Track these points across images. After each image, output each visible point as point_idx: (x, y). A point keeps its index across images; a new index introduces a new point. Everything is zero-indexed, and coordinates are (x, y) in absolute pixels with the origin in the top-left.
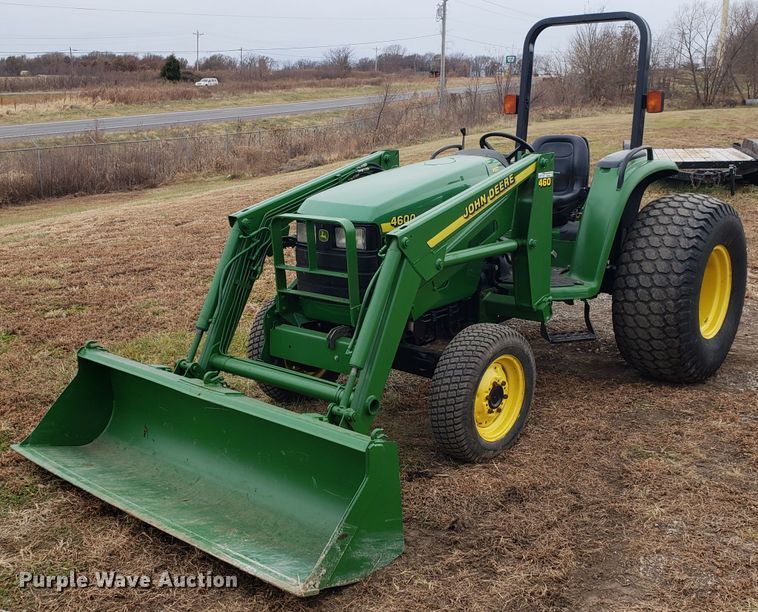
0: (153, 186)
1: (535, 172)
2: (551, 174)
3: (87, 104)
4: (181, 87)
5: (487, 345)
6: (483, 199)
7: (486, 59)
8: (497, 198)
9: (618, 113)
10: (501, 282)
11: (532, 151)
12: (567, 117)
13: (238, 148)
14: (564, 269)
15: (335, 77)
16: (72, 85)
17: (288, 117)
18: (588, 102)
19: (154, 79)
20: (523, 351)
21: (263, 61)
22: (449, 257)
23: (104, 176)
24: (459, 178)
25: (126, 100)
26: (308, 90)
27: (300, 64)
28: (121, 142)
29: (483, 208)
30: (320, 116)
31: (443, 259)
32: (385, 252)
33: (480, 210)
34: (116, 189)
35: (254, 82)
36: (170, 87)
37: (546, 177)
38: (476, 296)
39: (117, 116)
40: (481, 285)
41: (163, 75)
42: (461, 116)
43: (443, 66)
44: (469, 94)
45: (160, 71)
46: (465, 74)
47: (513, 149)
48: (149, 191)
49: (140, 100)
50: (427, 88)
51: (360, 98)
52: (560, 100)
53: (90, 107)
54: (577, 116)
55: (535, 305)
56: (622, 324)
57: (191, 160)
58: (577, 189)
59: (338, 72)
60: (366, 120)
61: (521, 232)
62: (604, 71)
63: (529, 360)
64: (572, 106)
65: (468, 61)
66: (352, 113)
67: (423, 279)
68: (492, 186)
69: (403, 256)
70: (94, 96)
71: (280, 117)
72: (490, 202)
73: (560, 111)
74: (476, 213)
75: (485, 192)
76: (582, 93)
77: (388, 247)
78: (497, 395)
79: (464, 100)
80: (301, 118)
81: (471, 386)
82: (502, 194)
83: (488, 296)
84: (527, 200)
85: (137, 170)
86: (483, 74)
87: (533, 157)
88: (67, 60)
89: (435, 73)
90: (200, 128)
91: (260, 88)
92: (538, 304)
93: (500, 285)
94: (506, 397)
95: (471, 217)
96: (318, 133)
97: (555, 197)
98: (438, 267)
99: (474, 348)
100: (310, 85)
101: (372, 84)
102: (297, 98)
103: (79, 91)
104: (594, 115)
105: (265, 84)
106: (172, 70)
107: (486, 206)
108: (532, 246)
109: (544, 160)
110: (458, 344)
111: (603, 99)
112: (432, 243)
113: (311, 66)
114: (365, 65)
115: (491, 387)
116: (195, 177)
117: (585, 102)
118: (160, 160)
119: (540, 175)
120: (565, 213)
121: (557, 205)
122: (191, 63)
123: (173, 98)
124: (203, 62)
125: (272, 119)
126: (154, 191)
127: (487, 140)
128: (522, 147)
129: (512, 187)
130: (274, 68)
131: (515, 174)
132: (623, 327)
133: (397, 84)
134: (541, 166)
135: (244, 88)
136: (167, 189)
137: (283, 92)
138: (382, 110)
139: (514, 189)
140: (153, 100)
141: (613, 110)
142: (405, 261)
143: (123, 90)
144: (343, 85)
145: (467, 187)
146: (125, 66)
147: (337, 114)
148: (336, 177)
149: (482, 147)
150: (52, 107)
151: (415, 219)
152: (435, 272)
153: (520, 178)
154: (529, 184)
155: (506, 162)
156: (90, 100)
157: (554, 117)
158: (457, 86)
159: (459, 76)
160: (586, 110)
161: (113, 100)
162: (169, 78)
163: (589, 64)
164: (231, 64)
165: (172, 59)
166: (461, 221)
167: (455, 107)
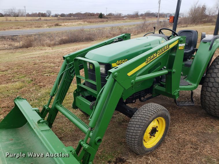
0: (93, 41)
1: (178, 44)
2: (184, 45)
3: (83, 23)
4: (102, 19)
5: (150, 115)
6: (155, 55)
7: (168, 14)
8: (161, 54)
9: (199, 26)
10: (162, 81)
11: (177, 35)
12: (186, 27)
13: (111, 32)
14: (185, 77)
15: (135, 17)
16: (81, 19)
17: (123, 26)
18: (192, 23)
19: (97, 18)
20: (166, 115)
21: (120, 14)
22: (138, 79)
23: (83, 38)
24: (149, 45)
25: (91, 22)
26: (129, 20)
27: (128, 15)
28: (88, 31)
29: (154, 58)
30: (130, 26)
31: (134, 80)
32: (108, 78)
33: (153, 59)
34: (85, 41)
35: (117, 19)
36: (100, 20)
37: (182, 46)
38: (152, 87)
39: (88, 26)
40: (154, 83)
41: (99, 17)
42: (162, 26)
43: (158, 15)
44: (164, 21)
45: (98, 16)
46: (164, 17)
47: (171, 34)
48: (92, 42)
49: (93, 22)
50: (155, 20)
51: (139, 22)
52: (185, 23)
53: (83, 24)
54: (189, 27)
55: (173, 93)
56: (204, 98)
57: (101, 35)
58: (192, 49)
59: (136, 16)
60: (140, 27)
61: (170, 66)
62: (197, 16)
63: (168, 118)
64: (188, 24)
65: (165, 14)
66: (137, 25)
67: (125, 89)
68: (159, 50)
69: (115, 81)
70: (84, 21)
71: (121, 26)
72: (158, 56)
73: (185, 25)
74: (151, 60)
75: (156, 52)
76: (191, 21)
77: (109, 76)
78: (154, 131)
79: (163, 23)
80: (126, 26)
81: (142, 132)
82: (163, 53)
83: (157, 87)
84: (174, 54)
85: (90, 37)
86: (168, 17)
87: (177, 38)
88: (81, 14)
89: (157, 17)
90: (104, 28)
91: (118, 20)
92: (174, 93)
93: (161, 83)
94: (158, 131)
95: (149, 62)
96: (129, 29)
97: (185, 52)
98: (132, 84)
99: (145, 116)
100: (129, 19)
101: (143, 19)
102: (126, 22)
103: (82, 20)
104: (193, 26)
105: (119, 19)
106: (101, 16)
107: (156, 58)
108: (174, 72)
109: (182, 39)
110: (139, 113)
111: (196, 23)
112: (129, 74)
113: (130, 15)
114: (142, 15)
115: (152, 129)
116: (101, 39)
117: (191, 23)
118: (95, 35)
119: (180, 45)
120: (187, 56)
121: (185, 54)
122: (105, 15)
123: (100, 22)
124: (108, 14)
125: (120, 26)
126: (93, 42)
127: (162, 31)
128: (174, 34)
129: (168, 50)
130: (122, 16)
131: (169, 45)
132: (204, 99)
133: (147, 19)
134: (180, 42)
135: (115, 20)
136: (96, 41)
137: (123, 21)
138: (144, 25)
139: (169, 51)
140: (96, 22)
141: (198, 25)
142: (116, 82)
143: (90, 20)
144: (136, 19)
145: (151, 48)
146: (91, 15)
147: (134, 25)
148: (106, 43)
149: (160, 33)
150: (76, 23)
151: (127, 61)
152: (130, 86)
153: (171, 46)
154: (175, 48)
155: (167, 39)
156: (83, 22)
157: (183, 27)
158: (162, 20)
159: (163, 17)
160: (191, 25)
161: (88, 22)
162: (100, 18)
163: (193, 14)
164: (114, 15)
165: (101, 14)
166: (144, 64)
167: (161, 24)
